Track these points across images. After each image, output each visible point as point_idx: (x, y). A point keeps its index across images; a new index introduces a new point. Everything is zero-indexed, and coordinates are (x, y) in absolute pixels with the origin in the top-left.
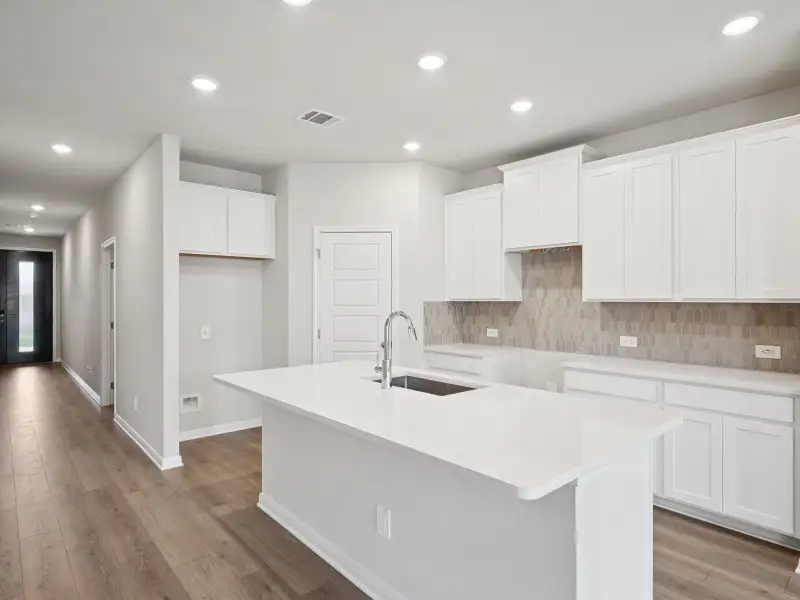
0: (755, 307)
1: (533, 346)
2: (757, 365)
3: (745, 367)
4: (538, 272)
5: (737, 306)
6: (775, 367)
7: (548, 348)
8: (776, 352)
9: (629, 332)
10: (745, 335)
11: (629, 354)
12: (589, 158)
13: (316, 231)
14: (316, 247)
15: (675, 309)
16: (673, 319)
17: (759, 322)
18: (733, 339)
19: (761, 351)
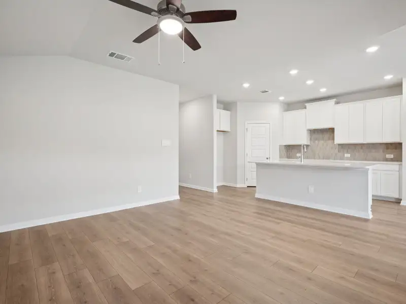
0: (387, 144)
1: (314, 159)
2: (387, 160)
3: (383, 161)
4: (315, 136)
5: (381, 144)
6: (392, 160)
7: (319, 158)
8: (392, 156)
9: (347, 152)
10: (383, 152)
11: (348, 159)
12: (337, 103)
13: (246, 123)
14: (246, 128)
15: (362, 145)
16: (362, 148)
17: (387, 148)
18: (380, 153)
19: (388, 156)
